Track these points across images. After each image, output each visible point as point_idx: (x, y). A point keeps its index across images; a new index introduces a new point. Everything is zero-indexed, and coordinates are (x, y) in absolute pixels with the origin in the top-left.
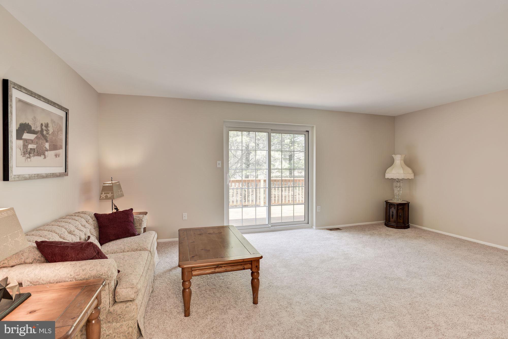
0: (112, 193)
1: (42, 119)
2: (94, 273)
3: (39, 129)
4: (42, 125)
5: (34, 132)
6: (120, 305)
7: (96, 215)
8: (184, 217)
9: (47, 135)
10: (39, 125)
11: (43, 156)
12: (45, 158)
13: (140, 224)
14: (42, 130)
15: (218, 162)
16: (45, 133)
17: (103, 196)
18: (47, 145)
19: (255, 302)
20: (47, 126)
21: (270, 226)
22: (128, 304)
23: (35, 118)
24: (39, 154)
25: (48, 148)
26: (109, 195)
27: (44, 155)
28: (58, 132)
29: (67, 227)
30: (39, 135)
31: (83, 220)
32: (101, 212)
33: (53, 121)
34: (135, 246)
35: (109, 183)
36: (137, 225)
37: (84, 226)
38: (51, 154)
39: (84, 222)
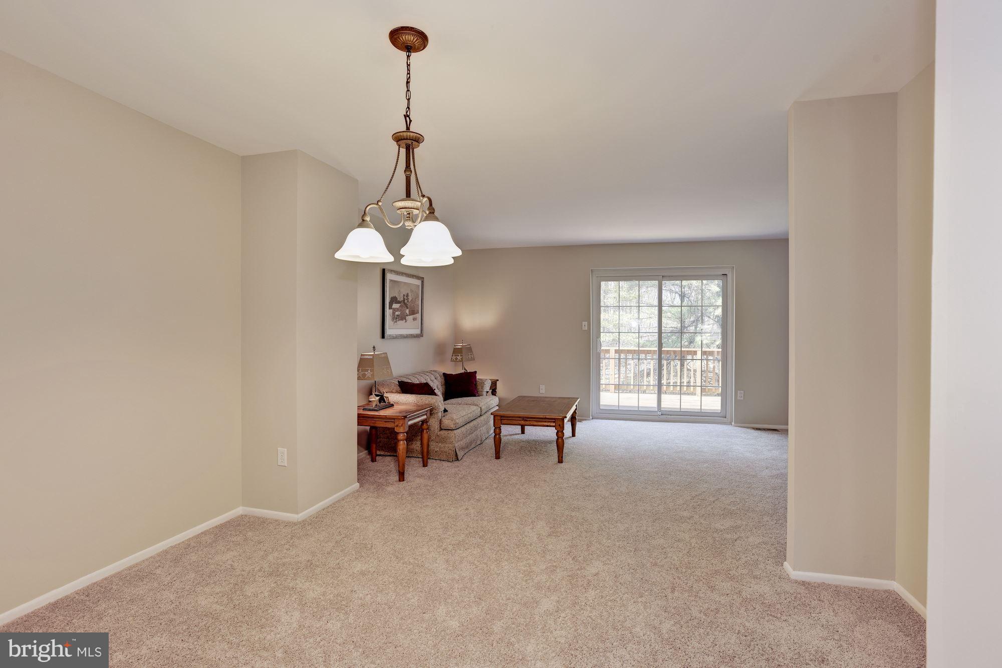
0: (461, 356)
1: (404, 291)
2: (427, 402)
3: (402, 299)
4: (404, 295)
5: (399, 302)
6: (444, 431)
7: (444, 374)
8: (541, 390)
9: (408, 303)
10: (402, 295)
11: (404, 321)
12: (406, 322)
13: (482, 387)
14: (404, 300)
15: (584, 323)
16: (406, 301)
17: (454, 358)
18: (407, 311)
19: (560, 461)
20: (407, 296)
21: (659, 413)
22: (449, 432)
23: (400, 291)
24: (402, 319)
25: (408, 313)
26: (459, 358)
27: (405, 319)
28: (415, 299)
29: (419, 378)
30: (402, 304)
31: (432, 376)
32: (449, 372)
33: (412, 291)
34: (470, 402)
35: (459, 346)
36: (479, 387)
37: (433, 381)
38: (410, 318)
39: (433, 378)
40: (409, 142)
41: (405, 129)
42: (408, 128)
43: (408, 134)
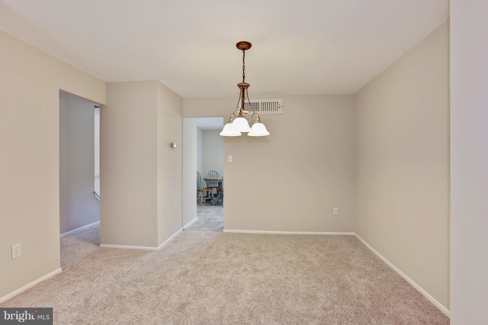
40: (243, 87)
41: (242, 82)
42: (244, 81)
43: (244, 84)
